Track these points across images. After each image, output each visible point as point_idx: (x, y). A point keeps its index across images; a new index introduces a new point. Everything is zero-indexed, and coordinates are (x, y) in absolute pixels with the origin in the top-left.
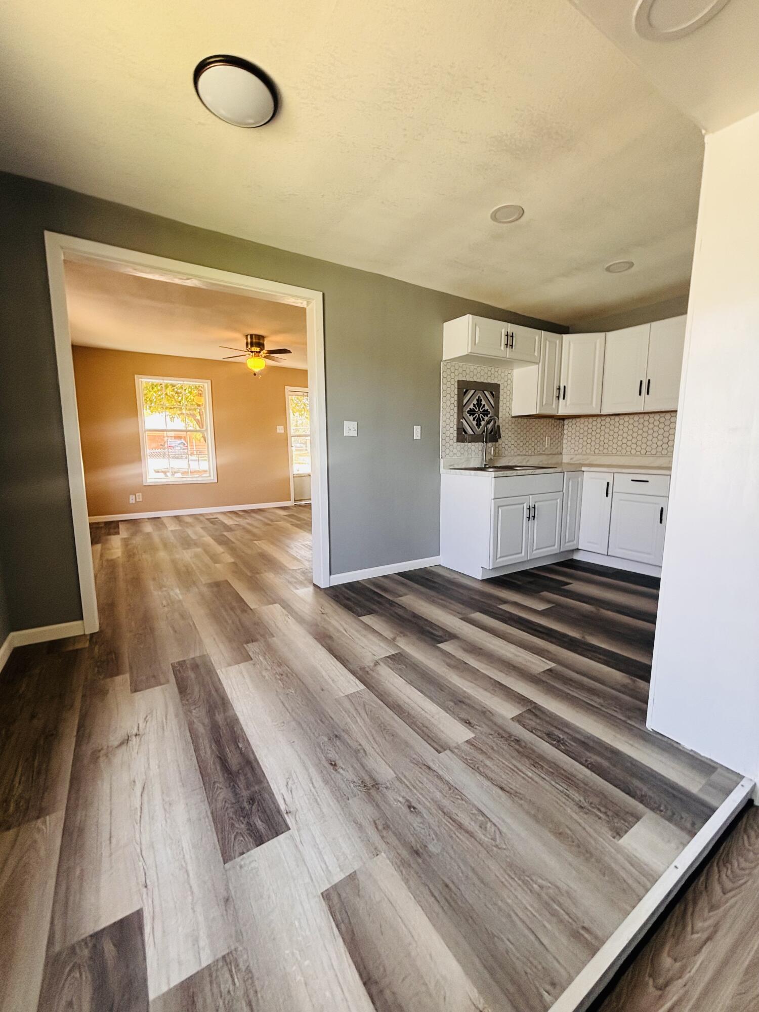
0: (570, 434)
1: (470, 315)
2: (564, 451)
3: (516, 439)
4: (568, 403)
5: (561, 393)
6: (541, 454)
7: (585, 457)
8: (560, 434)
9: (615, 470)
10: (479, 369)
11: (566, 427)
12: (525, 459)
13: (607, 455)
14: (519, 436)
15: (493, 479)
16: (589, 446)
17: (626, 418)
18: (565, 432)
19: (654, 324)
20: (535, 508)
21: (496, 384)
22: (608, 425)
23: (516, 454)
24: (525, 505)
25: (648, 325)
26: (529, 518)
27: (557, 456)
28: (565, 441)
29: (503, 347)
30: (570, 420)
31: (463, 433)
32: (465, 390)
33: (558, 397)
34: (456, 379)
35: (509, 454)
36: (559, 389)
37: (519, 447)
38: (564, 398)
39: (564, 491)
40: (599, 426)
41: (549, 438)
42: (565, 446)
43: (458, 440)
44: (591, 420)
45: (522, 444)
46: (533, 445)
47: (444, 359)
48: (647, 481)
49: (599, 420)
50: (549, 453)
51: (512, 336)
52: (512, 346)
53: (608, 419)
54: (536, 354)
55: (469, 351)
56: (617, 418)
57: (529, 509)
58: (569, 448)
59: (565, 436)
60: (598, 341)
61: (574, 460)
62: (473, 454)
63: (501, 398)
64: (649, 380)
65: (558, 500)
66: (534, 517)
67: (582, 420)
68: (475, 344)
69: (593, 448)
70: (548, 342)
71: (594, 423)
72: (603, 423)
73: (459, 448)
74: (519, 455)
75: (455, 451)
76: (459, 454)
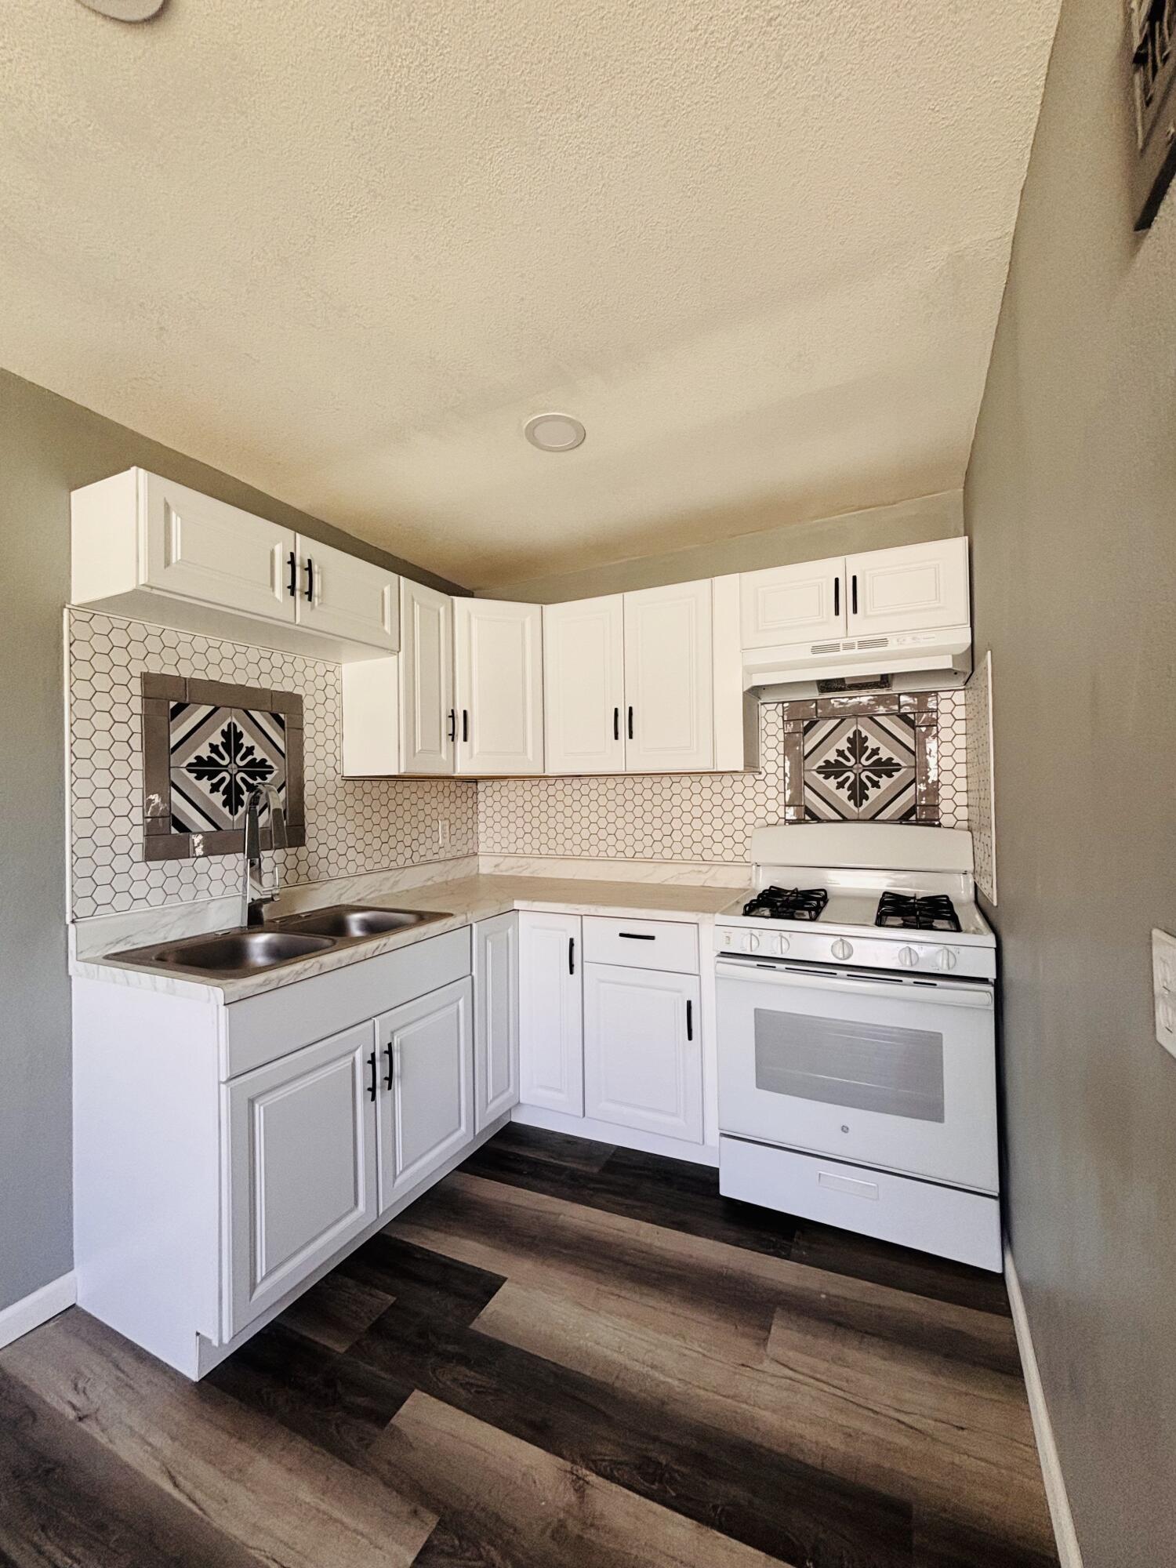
0: (490, 812)
1: (141, 471)
2: (482, 848)
3: (359, 833)
4: (476, 751)
5: (459, 726)
6: (429, 862)
7: (523, 862)
8: (470, 812)
9: (584, 909)
10: (227, 650)
11: (481, 797)
12: (387, 879)
13: (564, 858)
14: (368, 825)
15: (223, 1009)
16: (528, 838)
17: (593, 783)
18: (481, 807)
19: (631, 596)
20: (390, 1052)
21: (290, 694)
22: (560, 795)
23: (362, 870)
24: (358, 1054)
25: (616, 598)
26: (373, 1090)
27: (467, 860)
28: (481, 827)
29: (280, 591)
30: (489, 783)
31: (174, 831)
32: (172, 704)
33: (453, 735)
34: (137, 669)
35: (343, 873)
36: (453, 717)
37: (368, 851)
38: (465, 739)
39: (474, 973)
40: (543, 796)
41: (447, 822)
42: (482, 837)
43: (150, 855)
44: (527, 784)
45: (377, 844)
46: (408, 842)
47: (76, 599)
48: (652, 938)
49: (543, 784)
50: (449, 856)
51: (310, 569)
52: (310, 593)
53: (560, 784)
54: (387, 628)
55: (142, 582)
56: (576, 783)
57: (373, 1062)
58: (490, 842)
59: (481, 817)
60: (528, 620)
61: (502, 867)
62: (217, 889)
63: (308, 731)
64: (631, 709)
65: (461, 1003)
66: (390, 1079)
67: (512, 784)
68: (168, 563)
69: (536, 844)
70: (417, 607)
71: (535, 791)
72: (551, 790)
73: (156, 878)
74: (370, 872)
75: (138, 890)
76: (156, 897)
